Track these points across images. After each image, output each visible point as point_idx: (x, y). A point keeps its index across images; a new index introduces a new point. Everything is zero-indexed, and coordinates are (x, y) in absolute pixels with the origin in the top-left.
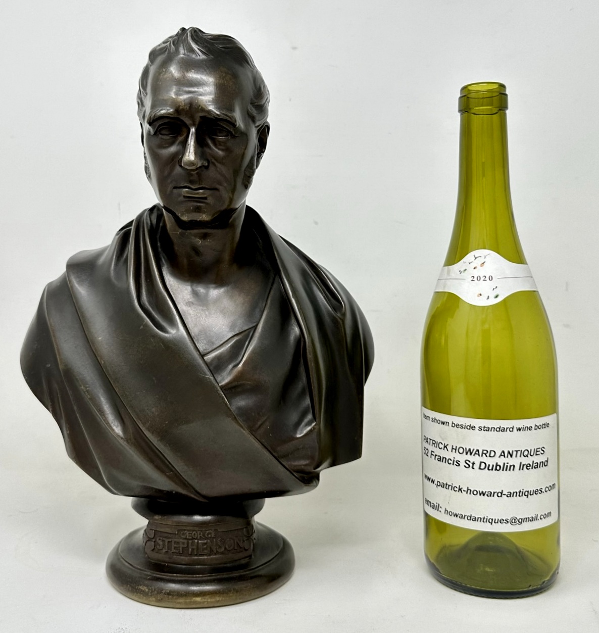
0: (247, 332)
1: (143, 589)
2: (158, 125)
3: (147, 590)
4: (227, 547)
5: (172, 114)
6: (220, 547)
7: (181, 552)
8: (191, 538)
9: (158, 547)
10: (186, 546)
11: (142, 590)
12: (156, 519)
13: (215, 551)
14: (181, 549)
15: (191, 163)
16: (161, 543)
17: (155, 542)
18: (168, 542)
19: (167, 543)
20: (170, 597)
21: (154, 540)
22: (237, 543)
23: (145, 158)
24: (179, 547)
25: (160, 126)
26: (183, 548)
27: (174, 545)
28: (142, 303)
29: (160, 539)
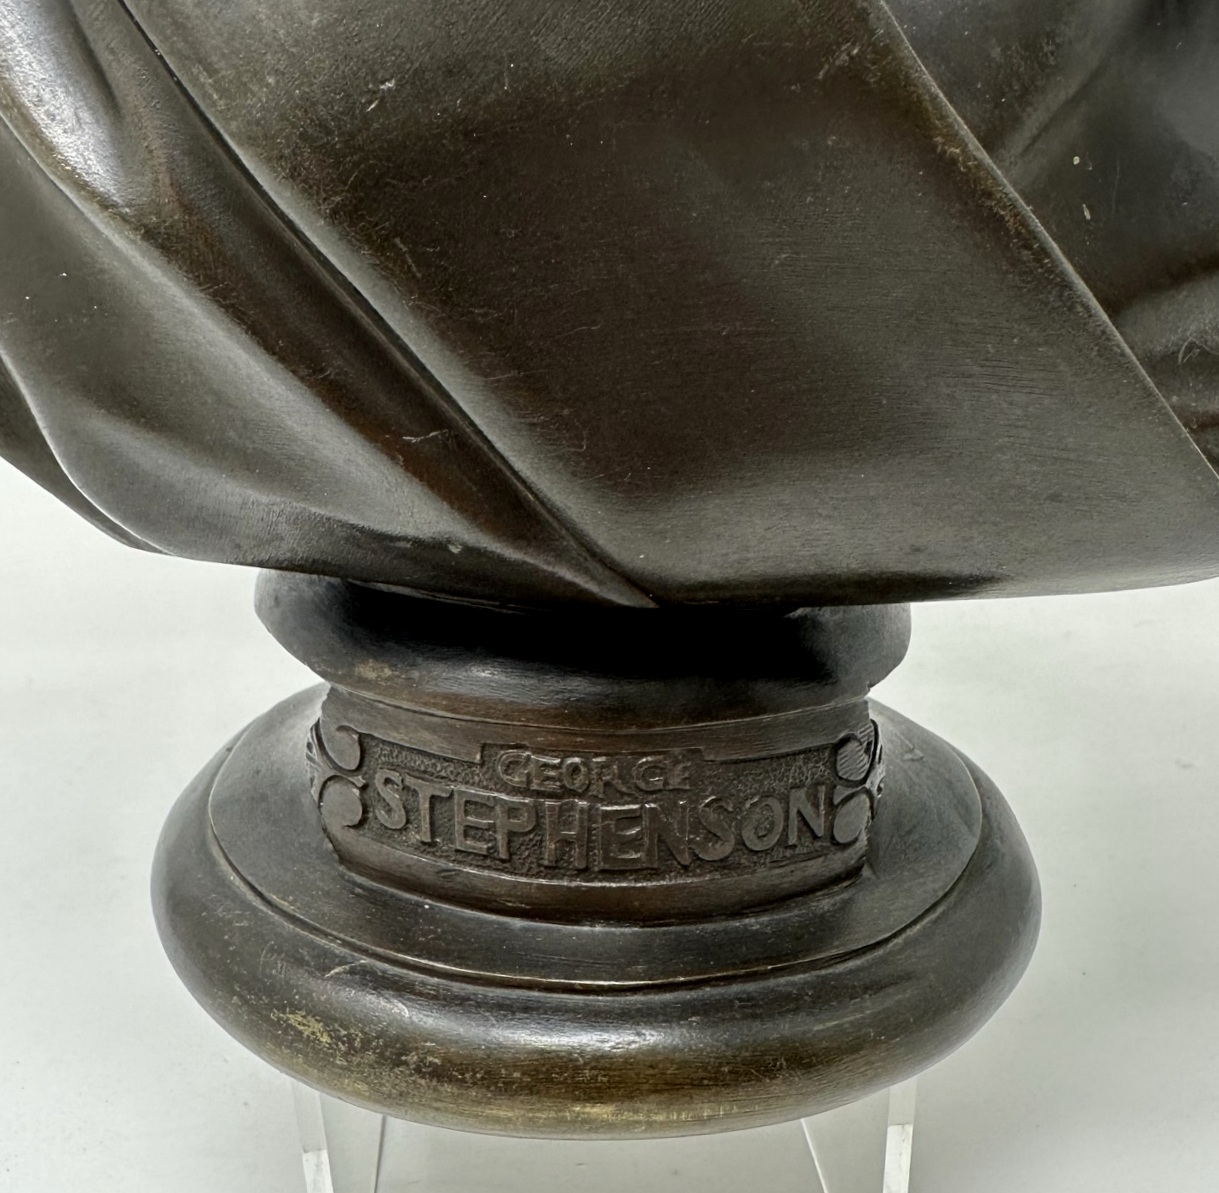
1: (305, 1031)
4: (748, 835)
6: (713, 837)
7: (503, 855)
8: (551, 786)
9: (381, 814)
10: (523, 822)
11: (298, 1035)
12: (363, 682)
13: (686, 859)
14: (501, 838)
16: (391, 796)
17: (364, 788)
18: (433, 799)
19: (425, 806)
20: (447, 1088)
21: (360, 780)
22: (799, 813)
24: (492, 827)
26: (511, 835)
27: (459, 821)
29: (387, 781)
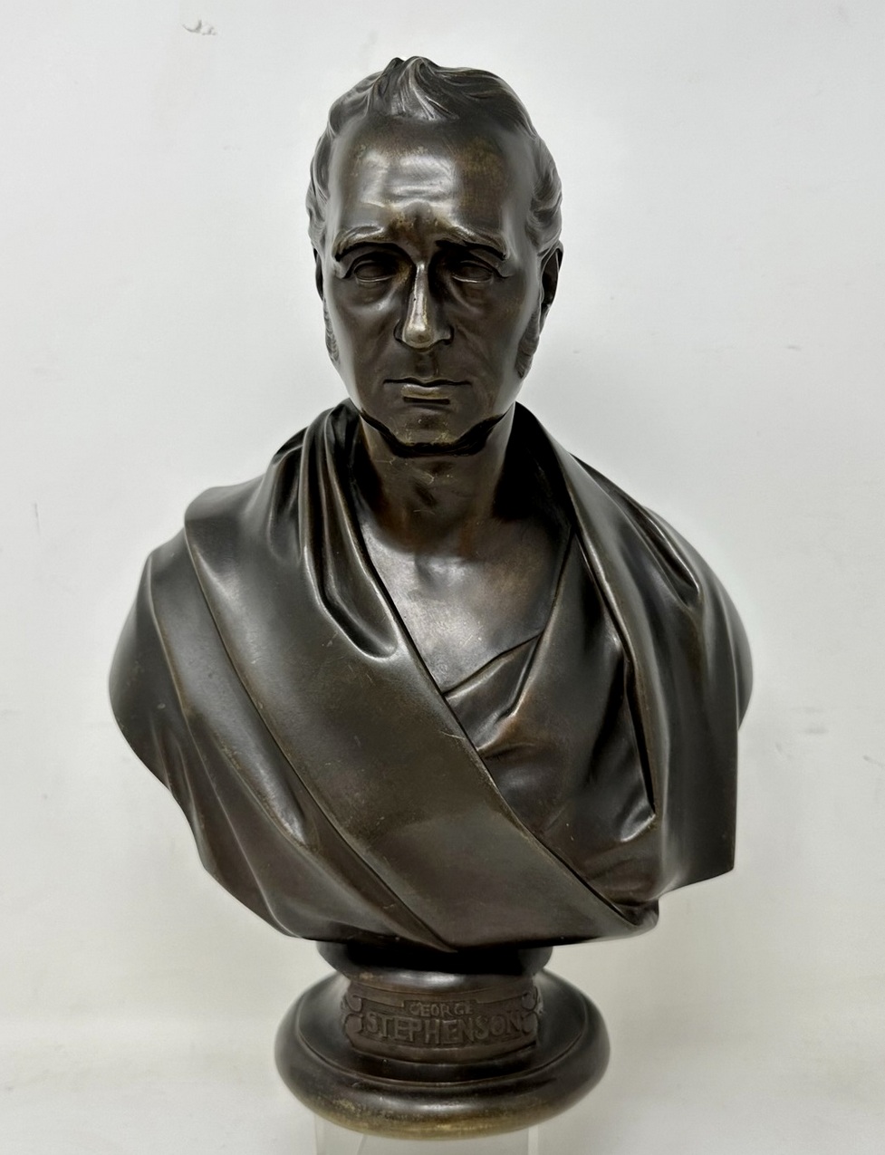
0: (523, 647)
1: (346, 1106)
2: (353, 259)
3: (353, 1108)
4: (493, 1031)
5: (380, 239)
6: (481, 1031)
7: (411, 1040)
8: (428, 1015)
9: (369, 1028)
10: (419, 1029)
11: (344, 1108)
12: (363, 980)
13: (472, 1039)
14: (411, 1034)
15: (421, 337)
16: (374, 1021)
17: (363, 1018)
18: (388, 1021)
19: (385, 1024)
20: (395, 1122)
21: (361, 1016)
22: (511, 1022)
23: (327, 320)
24: (408, 1031)
25: (356, 261)
26: (414, 1033)
27: (397, 1028)
28: (328, 598)
29: (372, 1015)
